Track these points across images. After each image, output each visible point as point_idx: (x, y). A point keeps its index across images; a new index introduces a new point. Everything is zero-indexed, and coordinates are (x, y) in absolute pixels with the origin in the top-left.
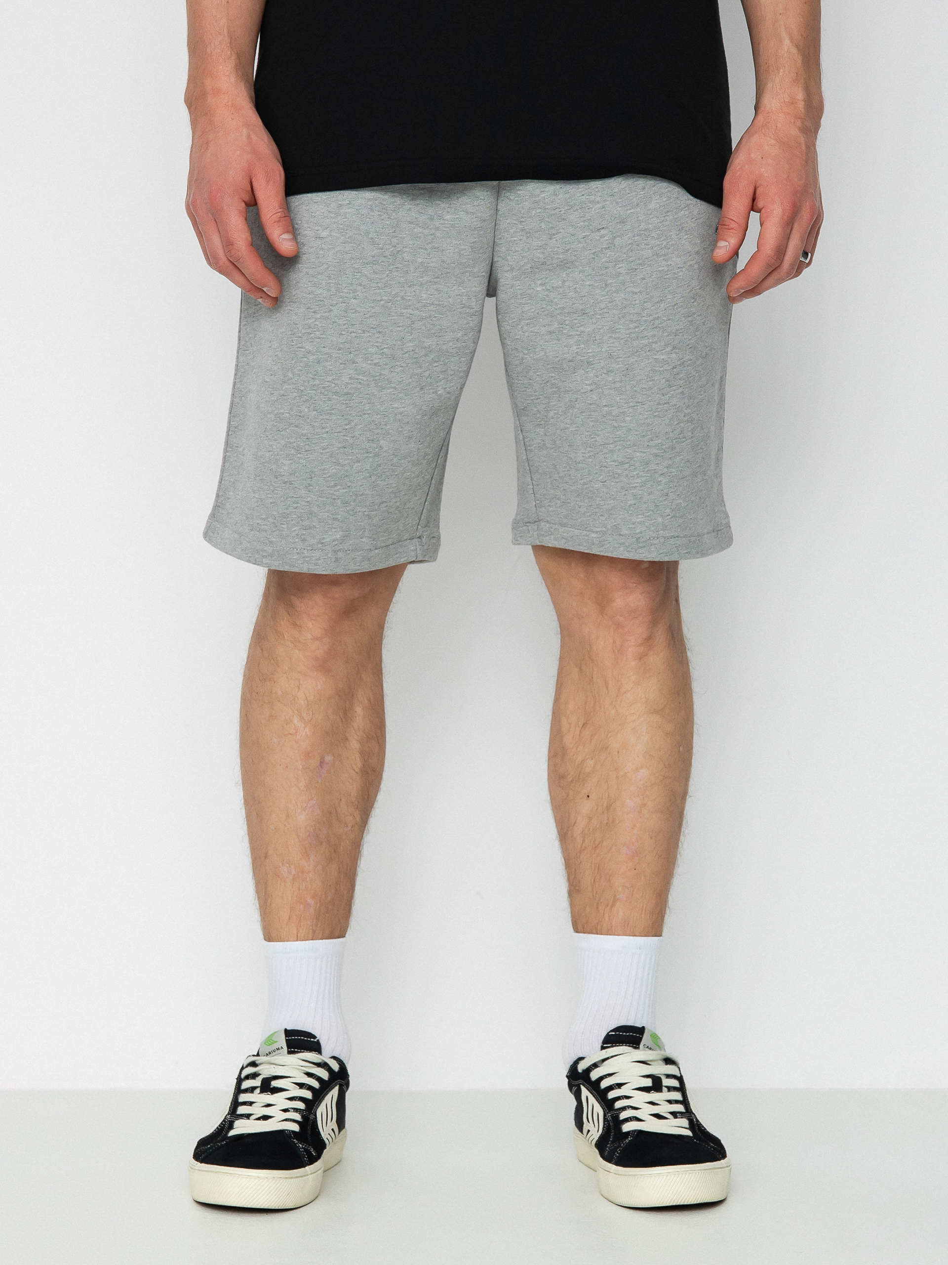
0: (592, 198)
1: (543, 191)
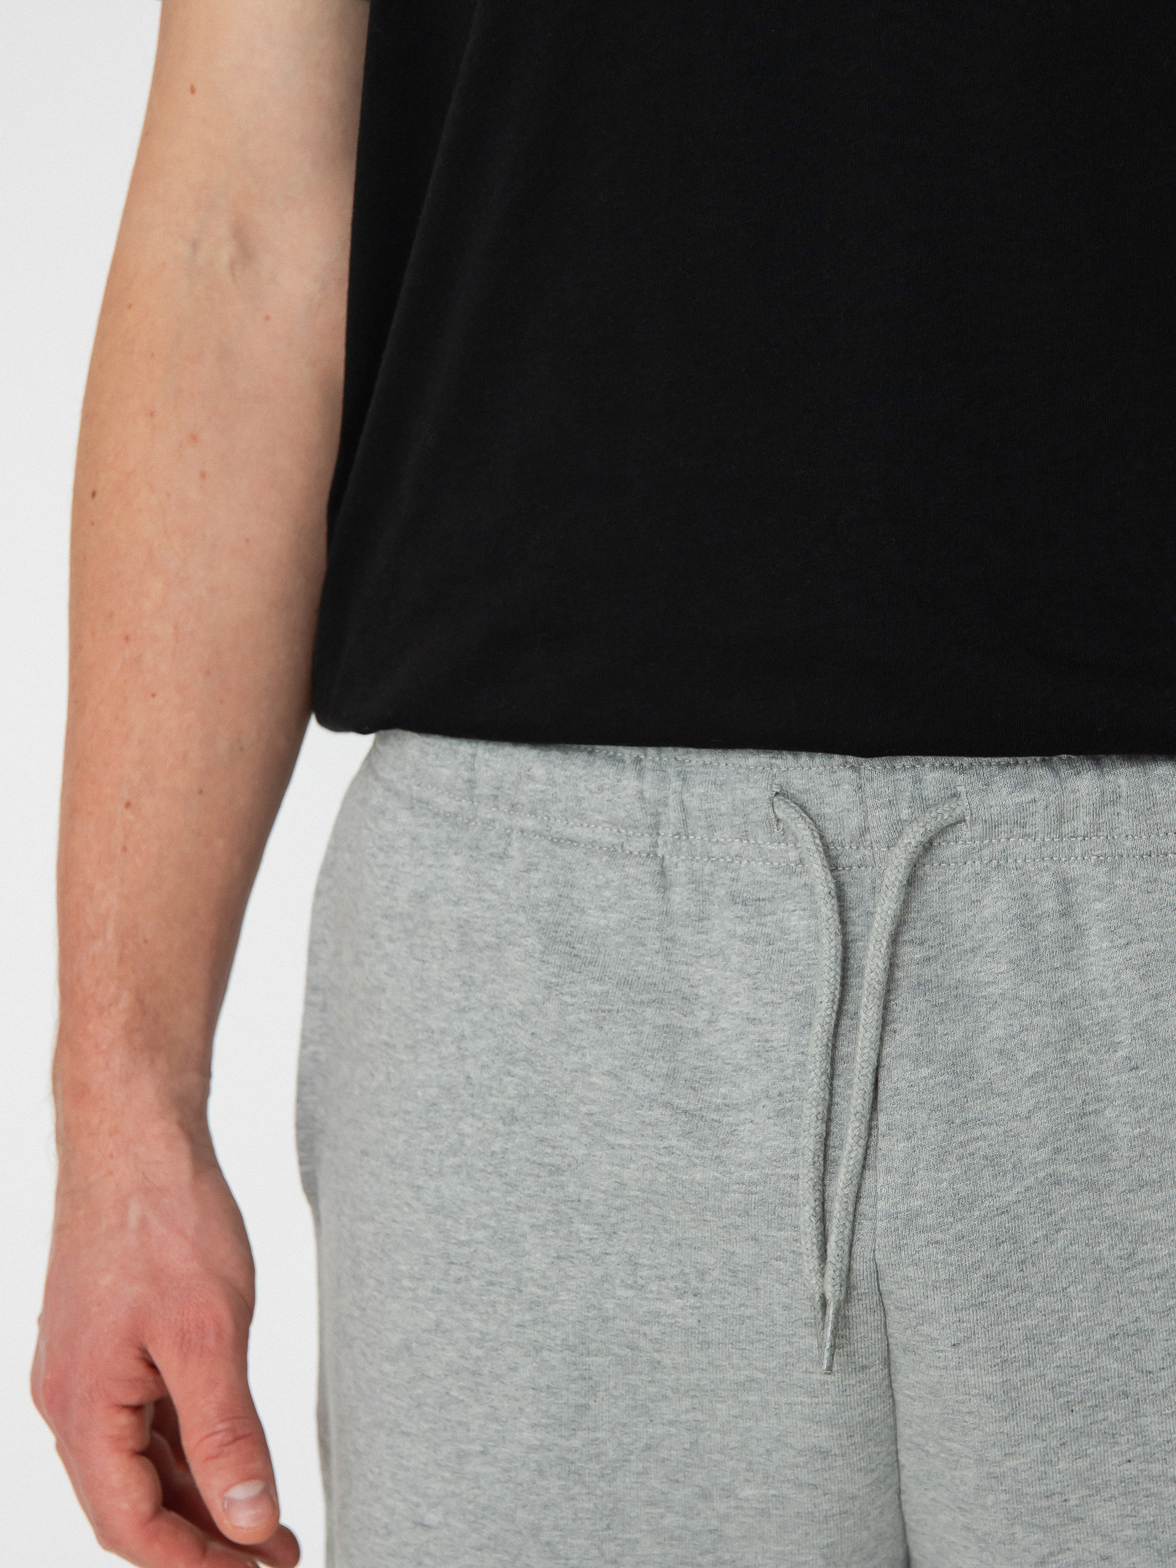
0: (1156, 1468)
1: (1012, 1454)
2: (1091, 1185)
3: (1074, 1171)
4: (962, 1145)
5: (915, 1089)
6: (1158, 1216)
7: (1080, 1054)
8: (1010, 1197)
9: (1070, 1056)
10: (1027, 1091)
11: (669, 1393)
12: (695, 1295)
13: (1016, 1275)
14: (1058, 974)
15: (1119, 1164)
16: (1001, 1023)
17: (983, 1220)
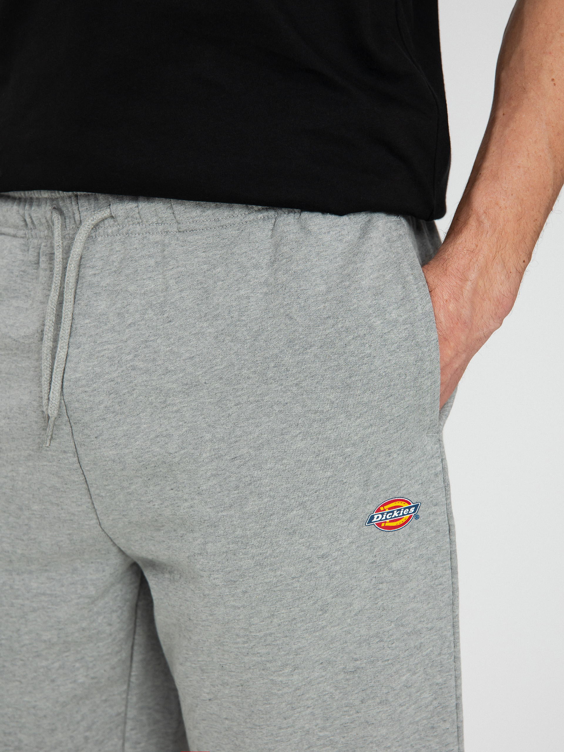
2: (147, 371)
3: (141, 365)
4: (99, 352)
5: (83, 328)
6: (175, 386)
7: (150, 316)
8: (115, 375)
9: (146, 316)
10: (127, 330)
11: (5, 463)
12: (8, 418)
13: (117, 407)
14: (145, 281)
15: (160, 362)
16: (120, 302)
17: (104, 383)
